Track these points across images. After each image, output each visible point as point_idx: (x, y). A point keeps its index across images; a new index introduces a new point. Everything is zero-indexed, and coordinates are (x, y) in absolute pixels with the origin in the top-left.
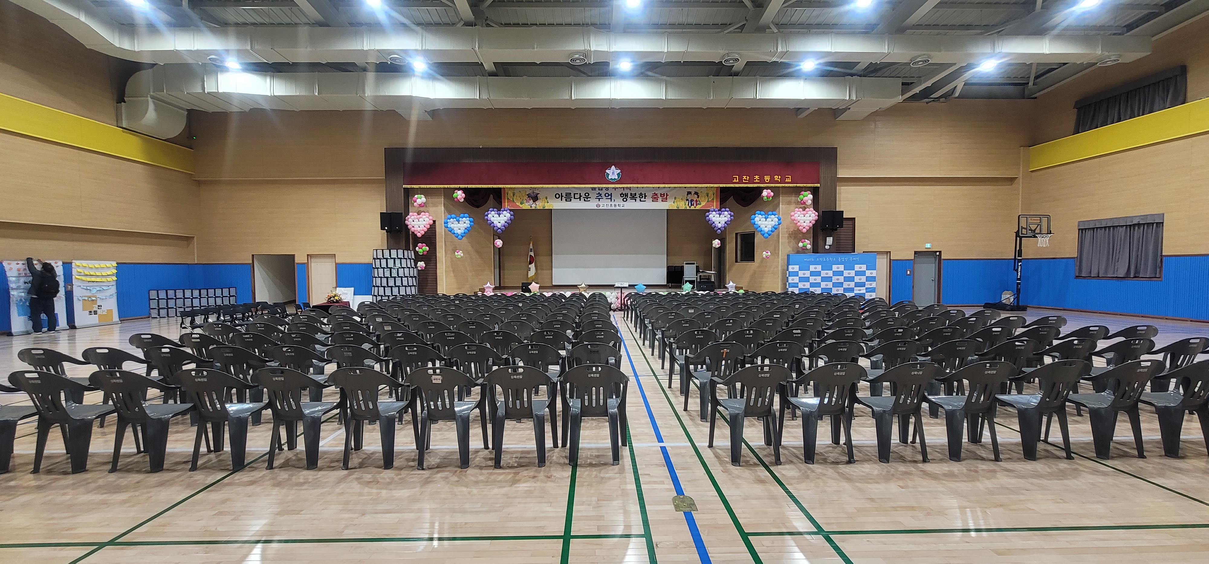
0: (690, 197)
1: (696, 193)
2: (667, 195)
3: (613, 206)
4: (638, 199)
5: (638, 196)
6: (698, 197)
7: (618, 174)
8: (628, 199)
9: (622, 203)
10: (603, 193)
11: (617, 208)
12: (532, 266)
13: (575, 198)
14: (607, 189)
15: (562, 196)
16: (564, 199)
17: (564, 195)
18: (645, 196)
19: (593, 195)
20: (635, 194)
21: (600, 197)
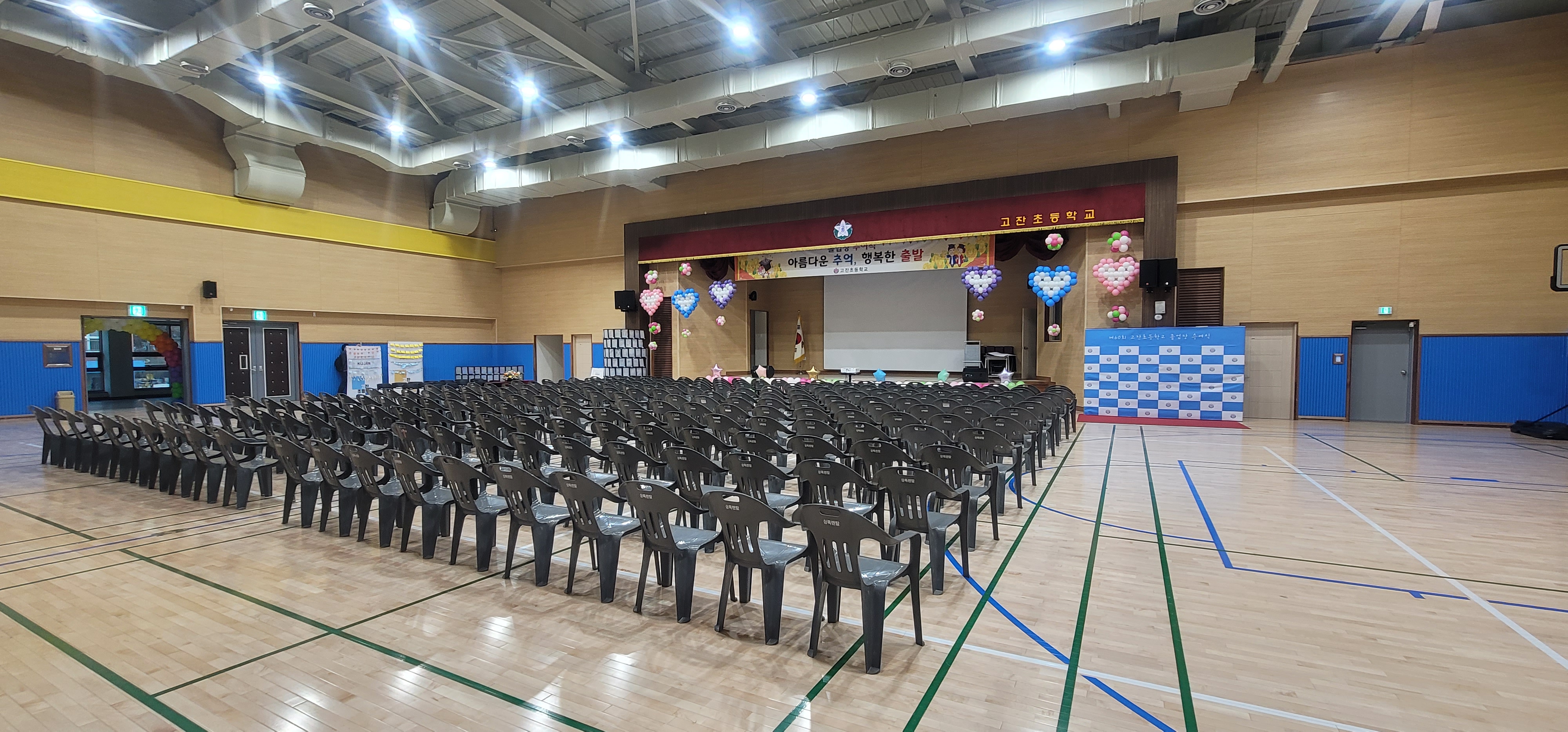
2: (921, 252)
3: (854, 269)
4: (884, 260)
5: (884, 255)
7: (849, 230)
8: (872, 260)
9: (864, 266)
10: (842, 254)
11: (859, 272)
12: (799, 346)
13: (810, 264)
14: (847, 249)
15: (796, 262)
16: (798, 265)
17: (798, 260)
18: (893, 255)
19: (830, 258)
20: (881, 253)
21: (838, 260)
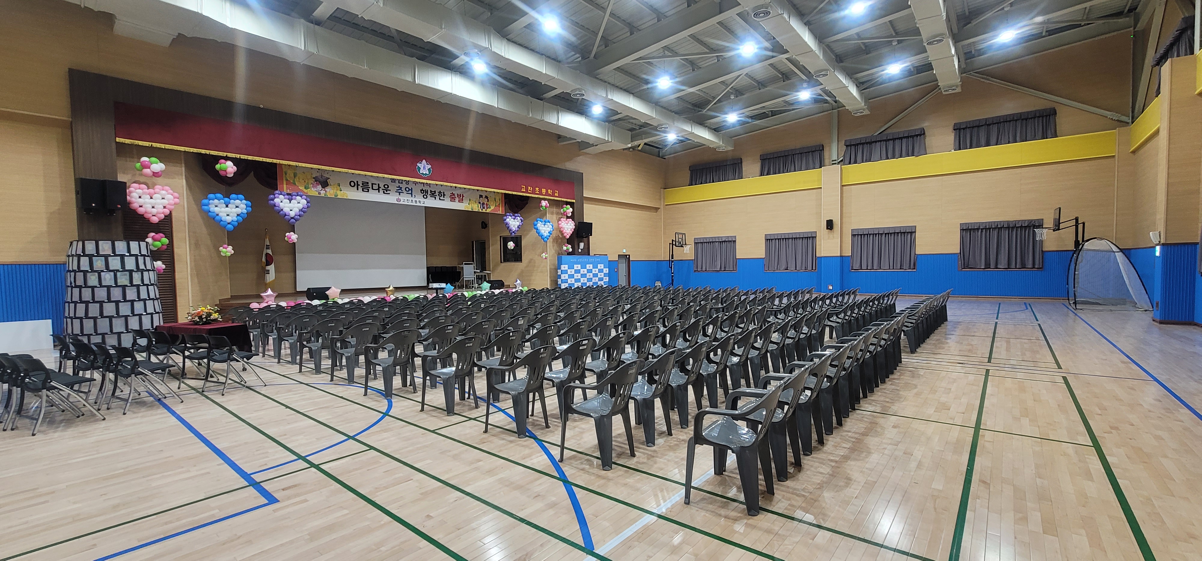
0: (481, 200)
1: (487, 197)
2: (463, 196)
3: (414, 201)
4: (437, 197)
5: (437, 194)
6: (488, 201)
7: (429, 169)
8: (429, 196)
9: (422, 200)
10: (403, 186)
11: (418, 204)
12: (271, 268)
13: (373, 189)
14: (408, 182)
15: (358, 185)
16: (360, 189)
17: (360, 183)
18: (444, 195)
19: (393, 187)
20: (435, 192)
21: (400, 191)
